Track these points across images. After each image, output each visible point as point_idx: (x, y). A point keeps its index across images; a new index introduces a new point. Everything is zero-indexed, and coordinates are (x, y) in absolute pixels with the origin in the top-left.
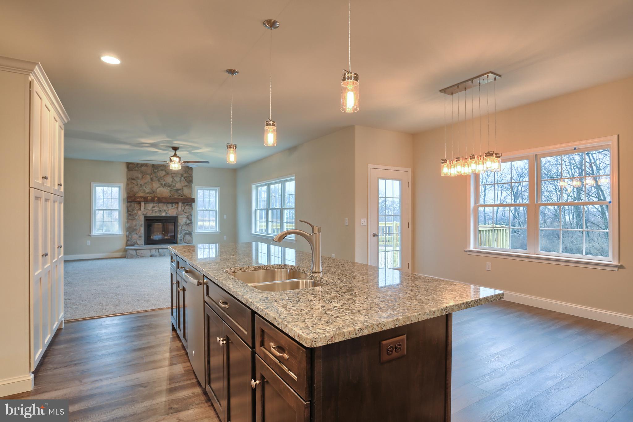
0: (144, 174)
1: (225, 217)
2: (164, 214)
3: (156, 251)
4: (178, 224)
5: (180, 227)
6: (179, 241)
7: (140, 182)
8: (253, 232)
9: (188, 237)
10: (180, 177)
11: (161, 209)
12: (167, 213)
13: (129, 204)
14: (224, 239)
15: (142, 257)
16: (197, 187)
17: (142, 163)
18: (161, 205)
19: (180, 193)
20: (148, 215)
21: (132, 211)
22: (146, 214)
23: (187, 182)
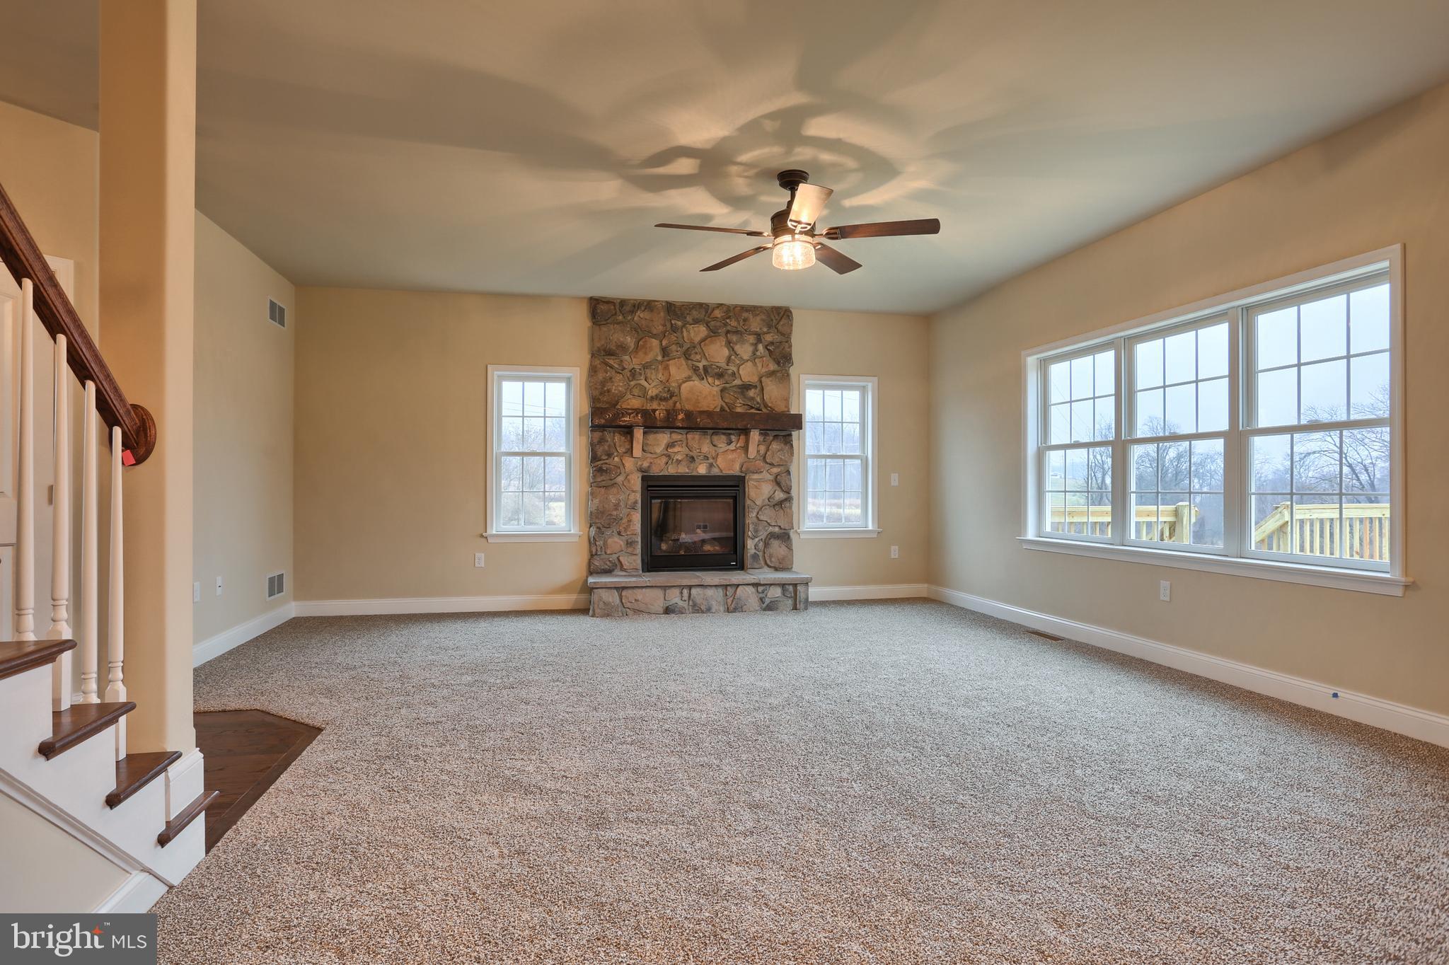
0: (642, 333)
1: (895, 480)
2: (702, 470)
3: (681, 593)
4: (748, 502)
5: (754, 515)
6: (748, 561)
7: (632, 362)
8: (1031, 535)
9: (777, 548)
10: (752, 344)
11: (694, 454)
12: (711, 465)
13: (597, 435)
14: (893, 556)
15: (638, 612)
16: (806, 380)
17: (635, 300)
18: (693, 439)
19: (752, 399)
20: (655, 471)
21: (607, 459)
22: (649, 467)
23: (774, 359)
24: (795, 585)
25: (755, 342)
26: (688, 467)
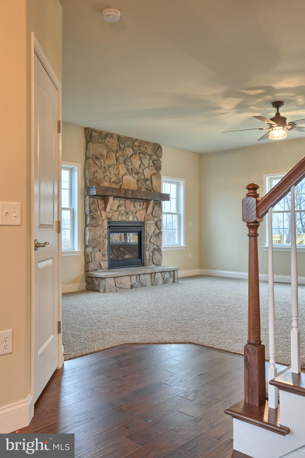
0: (109, 150)
1: (190, 224)
2: (131, 219)
3: (137, 278)
4: (146, 234)
5: (148, 240)
6: (146, 262)
7: (104, 163)
8: (267, 245)
9: (157, 255)
10: (148, 160)
11: (128, 211)
12: (134, 216)
13: (92, 199)
14: (190, 258)
15: (121, 289)
17: (106, 132)
18: (127, 203)
19: (148, 186)
20: (114, 219)
21: (95, 212)
22: (111, 217)
23: (155, 168)
24: (174, 271)
26: (126, 217)
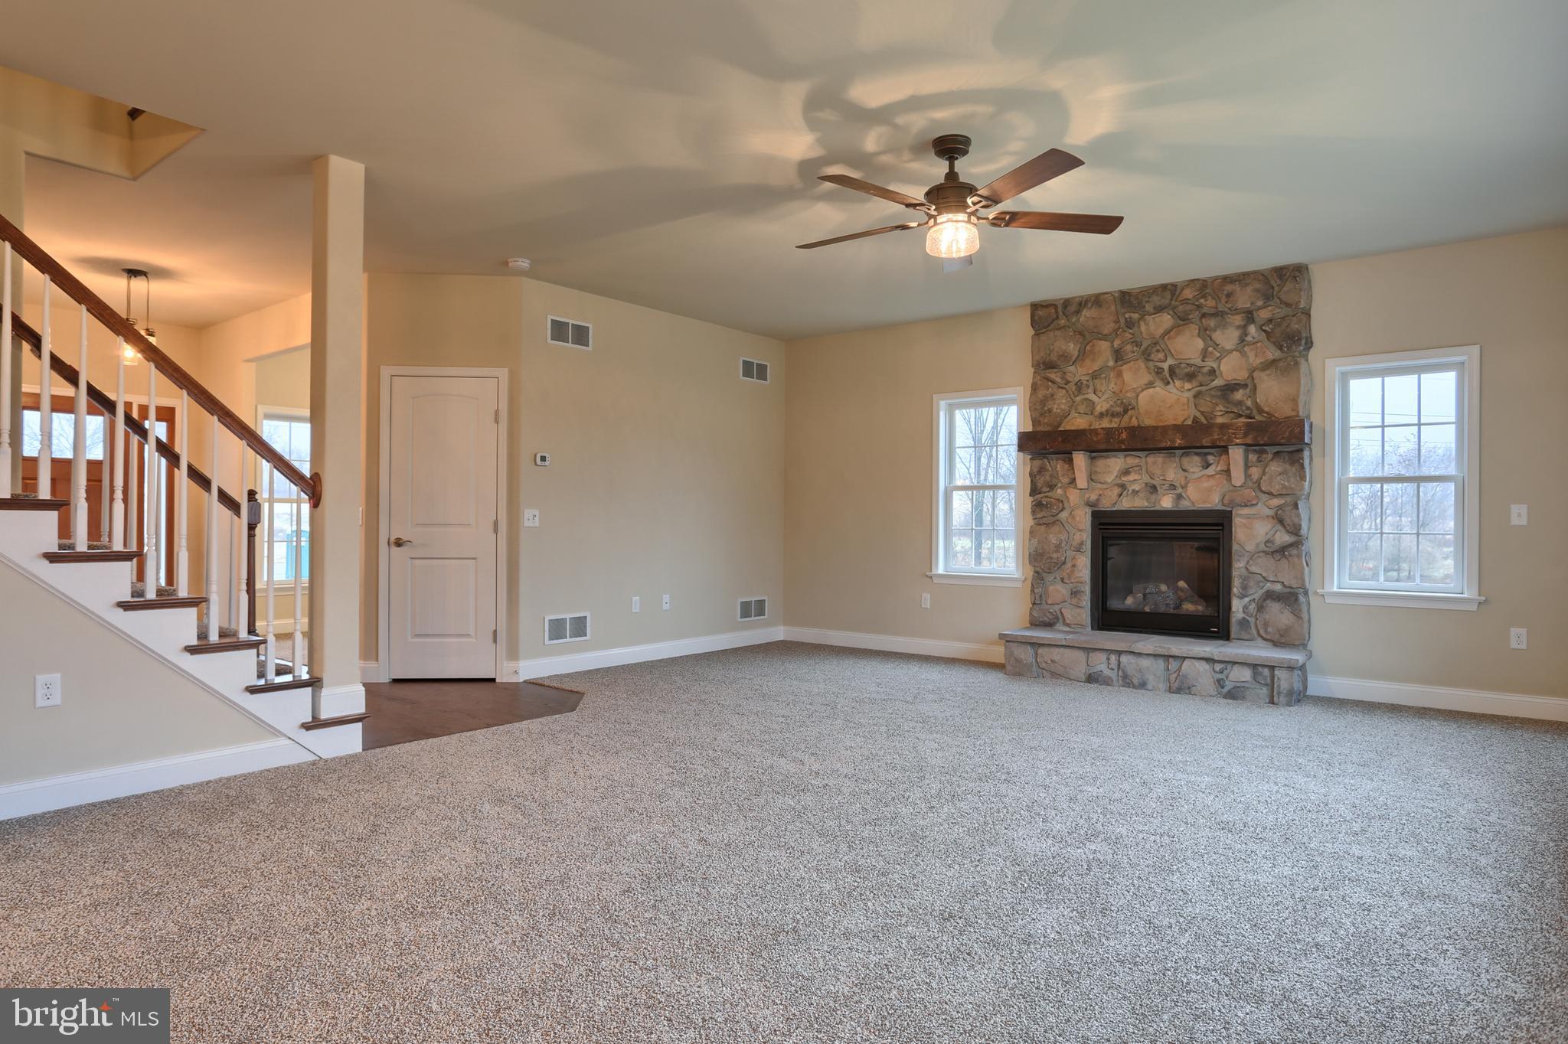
0: (1086, 337)
1: (1518, 515)
2: (1167, 503)
3: (1108, 659)
4: (1235, 547)
5: (1241, 564)
6: (1234, 629)
7: (1078, 372)
9: (1279, 615)
10: (1238, 327)
11: (1157, 482)
12: (1179, 497)
13: (1038, 463)
14: (1515, 645)
15: (1055, 675)
17: (1082, 297)
18: (1155, 463)
19: (1240, 403)
20: (1106, 505)
21: (1049, 492)
22: (1098, 500)
23: (1274, 343)
24: (1272, 668)
25: (1242, 323)
26: (1147, 499)
